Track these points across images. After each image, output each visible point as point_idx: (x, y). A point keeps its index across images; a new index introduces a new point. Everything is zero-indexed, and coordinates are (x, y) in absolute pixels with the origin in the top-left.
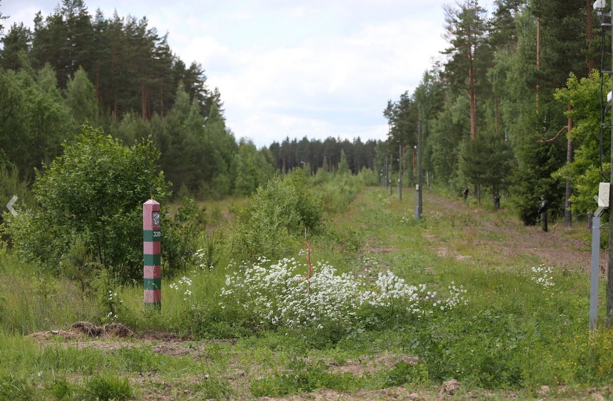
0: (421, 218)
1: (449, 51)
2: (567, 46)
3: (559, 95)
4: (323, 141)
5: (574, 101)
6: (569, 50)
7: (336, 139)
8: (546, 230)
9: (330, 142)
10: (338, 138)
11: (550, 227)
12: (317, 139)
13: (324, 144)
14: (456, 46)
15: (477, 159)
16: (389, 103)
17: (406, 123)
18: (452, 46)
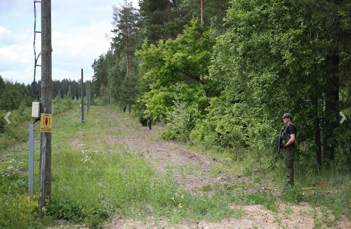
0: (83, 122)
1: (115, 31)
2: (156, 27)
3: (138, 53)
4: (61, 81)
5: (146, 57)
6: (157, 29)
7: (69, 80)
8: (150, 128)
9: (65, 81)
10: (70, 79)
11: (152, 127)
12: (57, 80)
13: (61, 82)
14: (120, 28)
15: (126, 90)
16: (95, 60)
17: (101, 71)
18: (117, 28)
